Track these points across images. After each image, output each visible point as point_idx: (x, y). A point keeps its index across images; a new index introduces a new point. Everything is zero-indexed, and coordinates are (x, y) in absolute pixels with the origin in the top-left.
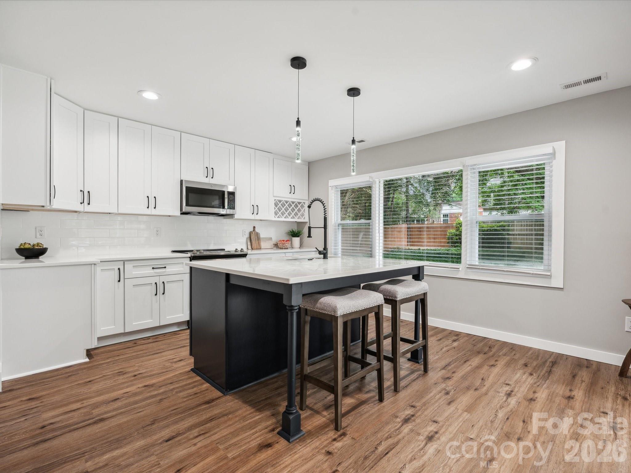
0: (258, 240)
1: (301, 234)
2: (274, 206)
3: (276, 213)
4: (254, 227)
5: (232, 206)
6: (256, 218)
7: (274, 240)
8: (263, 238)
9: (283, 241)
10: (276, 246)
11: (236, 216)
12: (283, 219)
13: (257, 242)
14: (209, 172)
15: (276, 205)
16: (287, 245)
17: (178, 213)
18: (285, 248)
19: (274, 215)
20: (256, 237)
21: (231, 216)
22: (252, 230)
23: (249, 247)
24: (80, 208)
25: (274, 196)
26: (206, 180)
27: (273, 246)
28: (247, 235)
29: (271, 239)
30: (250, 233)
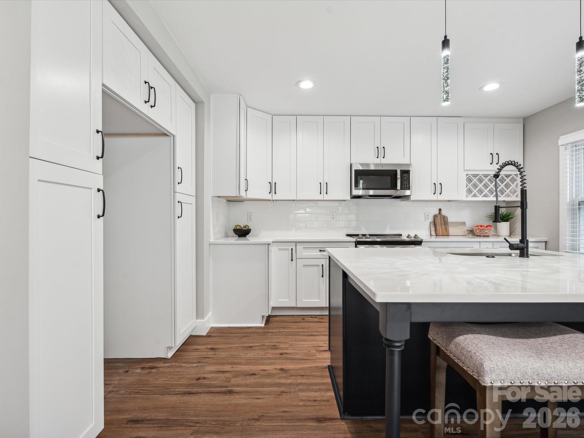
0: (445, 225)
1: (512, 218)
2: (465, 182)
3: (469, 191)
4: (440, 210)
5: (406, 186)
6: (439, 199)
7: (469, 224)
8: (452, 223)
9: (481, 226)
10: (472, 232)
11: (412, 198)
12: (480, 198)
13: (443, 227)
14: (381, 151)
15: (469, 180)
16: (486, 231)
17: (348, 197)
18: (483, 236)
19: (465, 193)
20: (443, 221)
21: (407, 197)
22: (437, 212)
23: (433, 233)
24: (269, 197)
25: (465, 170)
26: (378, 161)
27: (467, 233)
28: (431, 219)
29: (464, 223)
30: (435, 217)
